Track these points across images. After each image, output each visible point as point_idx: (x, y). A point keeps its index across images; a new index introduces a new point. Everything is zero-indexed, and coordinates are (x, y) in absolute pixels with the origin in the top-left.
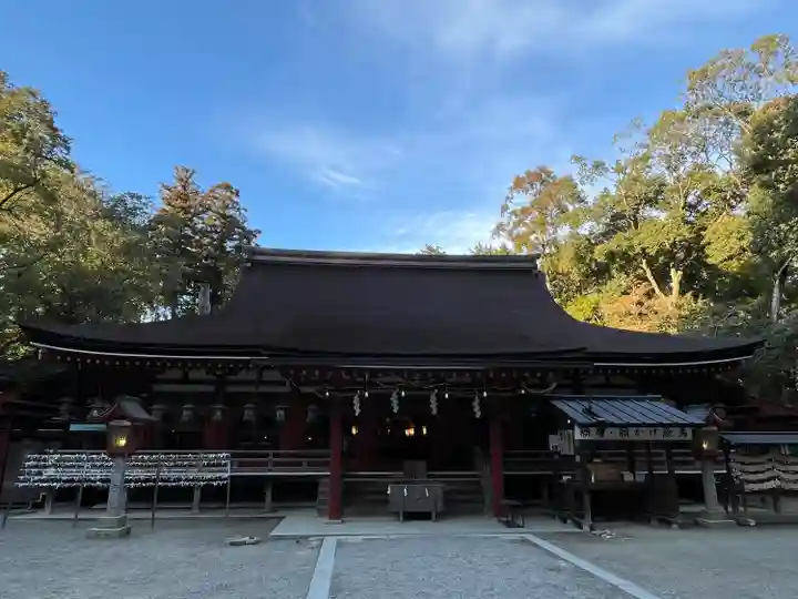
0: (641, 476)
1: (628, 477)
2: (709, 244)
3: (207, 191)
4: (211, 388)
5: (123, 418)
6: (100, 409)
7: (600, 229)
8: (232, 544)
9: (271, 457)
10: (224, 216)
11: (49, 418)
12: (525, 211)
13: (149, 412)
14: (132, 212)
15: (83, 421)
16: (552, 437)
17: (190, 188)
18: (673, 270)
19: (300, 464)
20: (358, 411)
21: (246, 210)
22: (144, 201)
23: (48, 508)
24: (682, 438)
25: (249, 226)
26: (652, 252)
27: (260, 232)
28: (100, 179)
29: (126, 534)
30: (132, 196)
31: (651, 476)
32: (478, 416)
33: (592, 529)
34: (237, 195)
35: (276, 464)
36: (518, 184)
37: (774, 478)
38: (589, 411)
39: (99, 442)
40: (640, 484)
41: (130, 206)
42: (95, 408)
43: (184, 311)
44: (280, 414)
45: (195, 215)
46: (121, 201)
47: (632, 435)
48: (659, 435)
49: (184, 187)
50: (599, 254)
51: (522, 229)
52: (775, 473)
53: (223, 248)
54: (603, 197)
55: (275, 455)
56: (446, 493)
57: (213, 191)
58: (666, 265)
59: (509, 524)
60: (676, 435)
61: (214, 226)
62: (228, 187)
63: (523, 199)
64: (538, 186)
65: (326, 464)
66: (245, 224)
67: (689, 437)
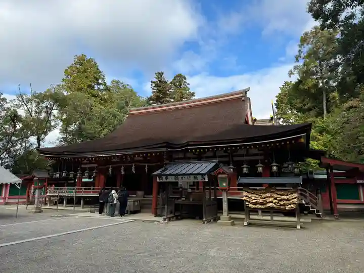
24: (203, 180)
47: (180, 177)
48: (192, 179)
67: (206, 180)
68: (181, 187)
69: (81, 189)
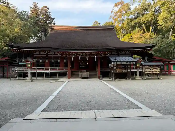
0: (126, 71)
1: (124, 71)
2: (159, 20)
3: (41, 8)
4: (45, 56)
5: (28, 61)
6: (24, 60)
7: (134, 17)
8: (50, 82)
9: (58, 68)
10: (46, 15)
11: (14, 62)
12: (117, 12)
13: (34, 60)
14: (24, 15)
15: (21, 62)
16: (110, 64)
17: (37, 8)
18: (150, 27)
19: (63, 70)
20: (73, 60)
21: (51, 13)
22: (27, 12)
23: (17, 77)
24: (133, 64)
25: (52, 17)
26: (145, 23)
27: (55, 19)
28: (15, 6)
29: (32, 81)
30: (24, 11)
31: (128, 71)
32: (95, 60)
33: (114, 80)
34: (49, 9)
35: (59, 70)
36: (116, 5)
37: (151, 71)
38: (115, 59)
39: (25, 66)
40: (126, 72)
41: (23, 14)
42: (23, 60)
43: (39, 38)
44: (59, 61)
45: (39, 15)
46: (21, 12)
47: (123, 63)
48: (128, 63)
49: (36, 8)
50: (133, 23)
51: (116, 17)
52: (152, 70)
53: (46, 23)
54: (135, 8)
56: (89, 74)
57: (43, 8)
58: (149, 26)
59: (100, 79)
60: (131, 63)
61: (44, 17)
62: (46, 7)
63: (117, 9)
64: (120, 5)
65: (68, 70)
66: (51, 17)
67: (134, 64)
68: (110, 67)
69: (57, 68)
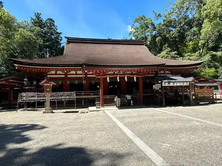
4: (64, 76)
10: (51, 28)
20: (109, 81)
21: (57, 26)
23: (25, 107)
29: (52, 112)
34: (54, 22)
36: (136, 21)
47: (176, 84)
48: (182, 84)
55: (84, 93)
57: (47, 21)
60: (185, 84)
62: (51, 19)
65: (97, 94)
67: (188, 85)
69: (82, 93)
